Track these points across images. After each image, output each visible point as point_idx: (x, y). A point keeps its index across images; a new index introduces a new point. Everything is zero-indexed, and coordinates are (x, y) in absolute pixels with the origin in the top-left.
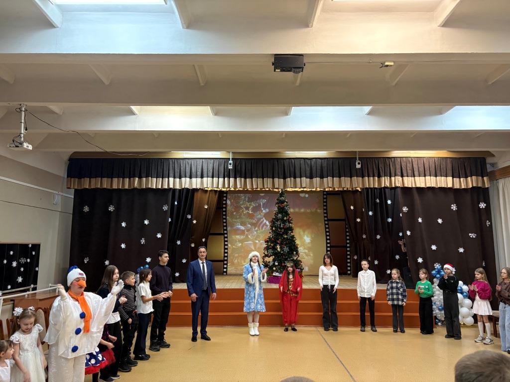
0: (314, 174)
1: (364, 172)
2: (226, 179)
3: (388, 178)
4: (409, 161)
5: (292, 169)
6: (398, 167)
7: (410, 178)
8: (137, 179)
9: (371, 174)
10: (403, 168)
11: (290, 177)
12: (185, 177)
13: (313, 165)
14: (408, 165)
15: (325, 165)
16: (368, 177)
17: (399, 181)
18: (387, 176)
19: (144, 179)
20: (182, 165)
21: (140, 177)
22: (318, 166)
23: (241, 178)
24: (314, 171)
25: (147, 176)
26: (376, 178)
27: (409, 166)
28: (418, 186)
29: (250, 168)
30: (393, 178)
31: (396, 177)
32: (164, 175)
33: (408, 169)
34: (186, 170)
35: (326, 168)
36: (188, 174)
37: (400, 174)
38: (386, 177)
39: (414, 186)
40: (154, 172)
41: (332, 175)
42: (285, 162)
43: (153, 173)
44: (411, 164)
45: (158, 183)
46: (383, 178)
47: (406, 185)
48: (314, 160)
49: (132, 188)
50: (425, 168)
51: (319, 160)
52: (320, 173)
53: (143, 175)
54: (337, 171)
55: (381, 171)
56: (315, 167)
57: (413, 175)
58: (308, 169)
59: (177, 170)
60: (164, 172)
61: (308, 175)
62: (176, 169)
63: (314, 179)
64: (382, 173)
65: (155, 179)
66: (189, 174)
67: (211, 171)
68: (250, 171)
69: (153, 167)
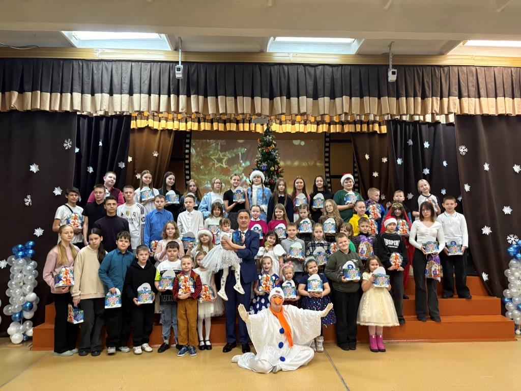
0: (320, 92)
1: (400, 89)
2: (172, 96)
3: (437, 99)
4: (472, 72)
5: (284, 83)
6: (454, 81)
7: (473, 99)
8: (16, 93)
9: (411, 92)
10: (463, 84)
11: (281, 95)
12: (102, 92)
13: (318, 77)
14: (470, 78)
15: (338, 75)
16: (407, 97)
17: (455, 104)
18: (436, 96)
19: (29, 94)
20: (95, 72)
21: (21, 91)
22: (326, 77)
23: (198, 95)
24: (320, 86)
25: (33, 90)
26: (419, 99)
27: (472, 80)
28: (485, 112)
29: (213, 78)
30: (445, 100)
31: (451, 97)
32: (65, 88)
33: (470, 85)
34: (104, 81)
35: (339, 81)
36: (106, 87)
37: (457, 93)
38: (434, 98)
39: (478, 113)
40: (46, 82)
41: (349, 93)
42: (272, 70)
43: (44, 83)
44: (475, 78)
45: (53, 102)
46: (430, 99)
47: (466, 111)
48: (320, 67)
49: (8, 109)
50: (497, 83)
51: (327, 67)
52: (329, 89)
53: (26, 87)
54: (358, 87)
55: (426, 87)
56: (322, 79)
57: (477, 96)
58: (310, 83)
59: (88, 80)
60: (65, 83)
61: (311, 91)
62: (86, 79)
63: (321, 100)
64: (428, 92)
65: (49, 94)
66: (108, 87)
67: (147, 82)
68: (213, 84)
69: (45, 74)
